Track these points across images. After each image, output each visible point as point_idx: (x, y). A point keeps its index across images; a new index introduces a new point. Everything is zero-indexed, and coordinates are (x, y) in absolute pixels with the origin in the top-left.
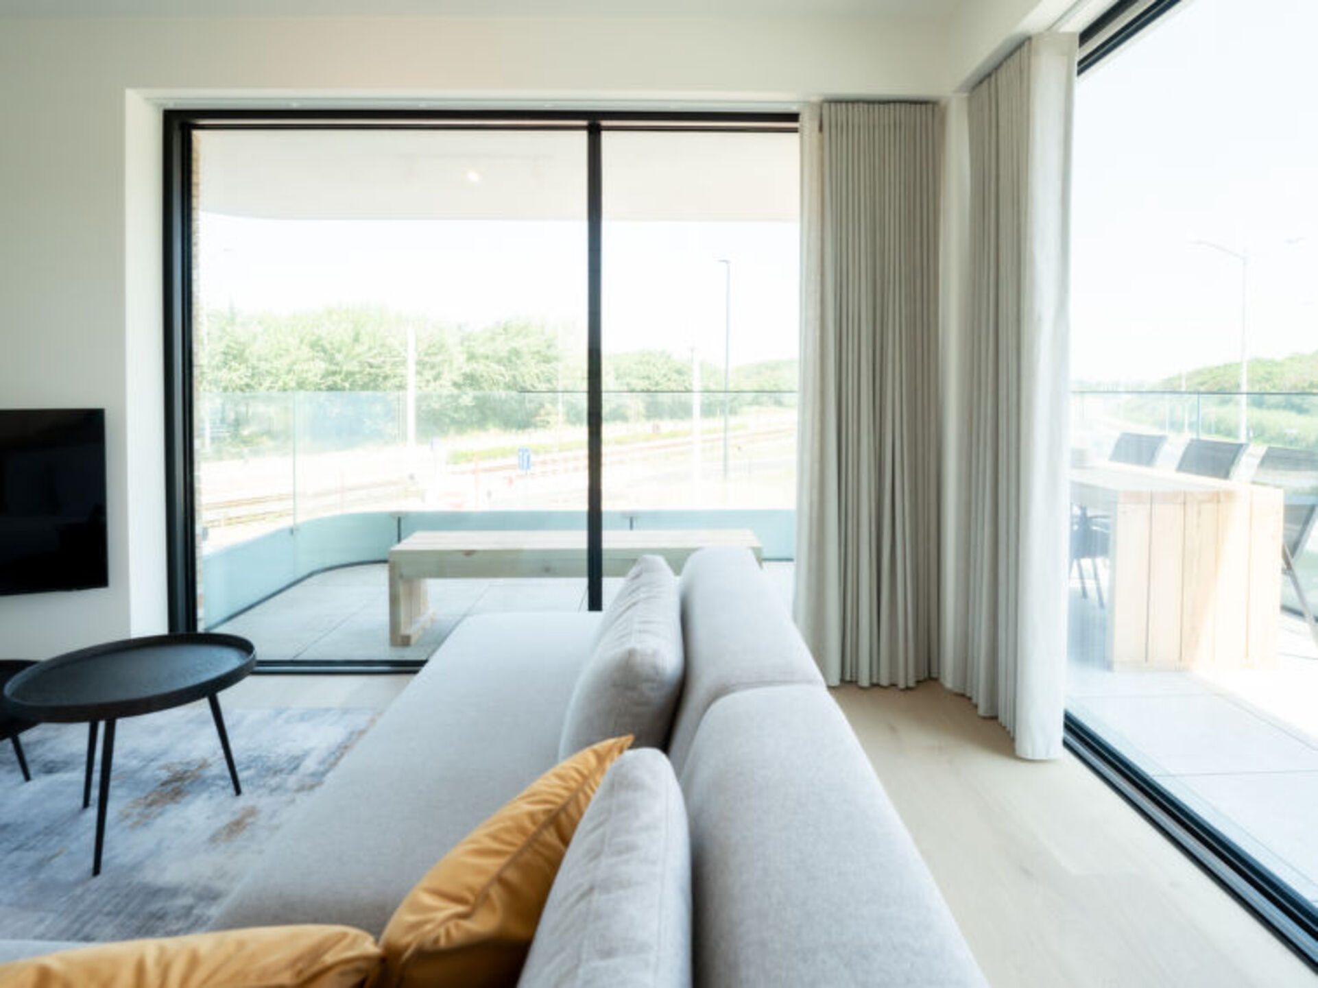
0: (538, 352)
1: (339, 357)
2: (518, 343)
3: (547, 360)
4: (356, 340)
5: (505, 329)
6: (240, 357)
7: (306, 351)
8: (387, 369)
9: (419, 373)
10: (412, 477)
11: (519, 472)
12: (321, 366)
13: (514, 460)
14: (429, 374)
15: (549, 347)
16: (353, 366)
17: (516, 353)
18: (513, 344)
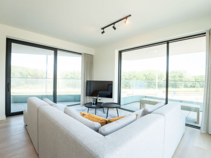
0: (179, 76)
1: (147, 77)
2: (176, 74)
3: (181, 77)
4: (150, 74)
5: (173, 72)
6: (135, 77)
7: (143, 76)
8: (154, 78)
9: (158, 79)
10: (157, 94)
11: (174, 95)
12: (145, 78)
13: (173, 93)
14: (160, 79)
15: (181, 75)
16: (149, 78)
17: (175, 76)
18: (174, 75)
